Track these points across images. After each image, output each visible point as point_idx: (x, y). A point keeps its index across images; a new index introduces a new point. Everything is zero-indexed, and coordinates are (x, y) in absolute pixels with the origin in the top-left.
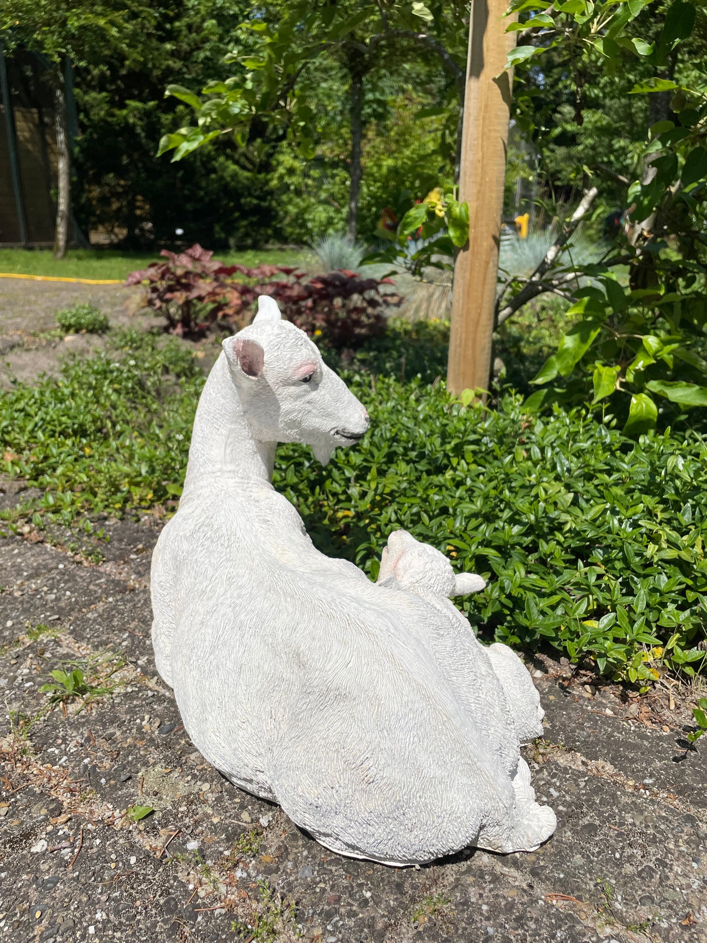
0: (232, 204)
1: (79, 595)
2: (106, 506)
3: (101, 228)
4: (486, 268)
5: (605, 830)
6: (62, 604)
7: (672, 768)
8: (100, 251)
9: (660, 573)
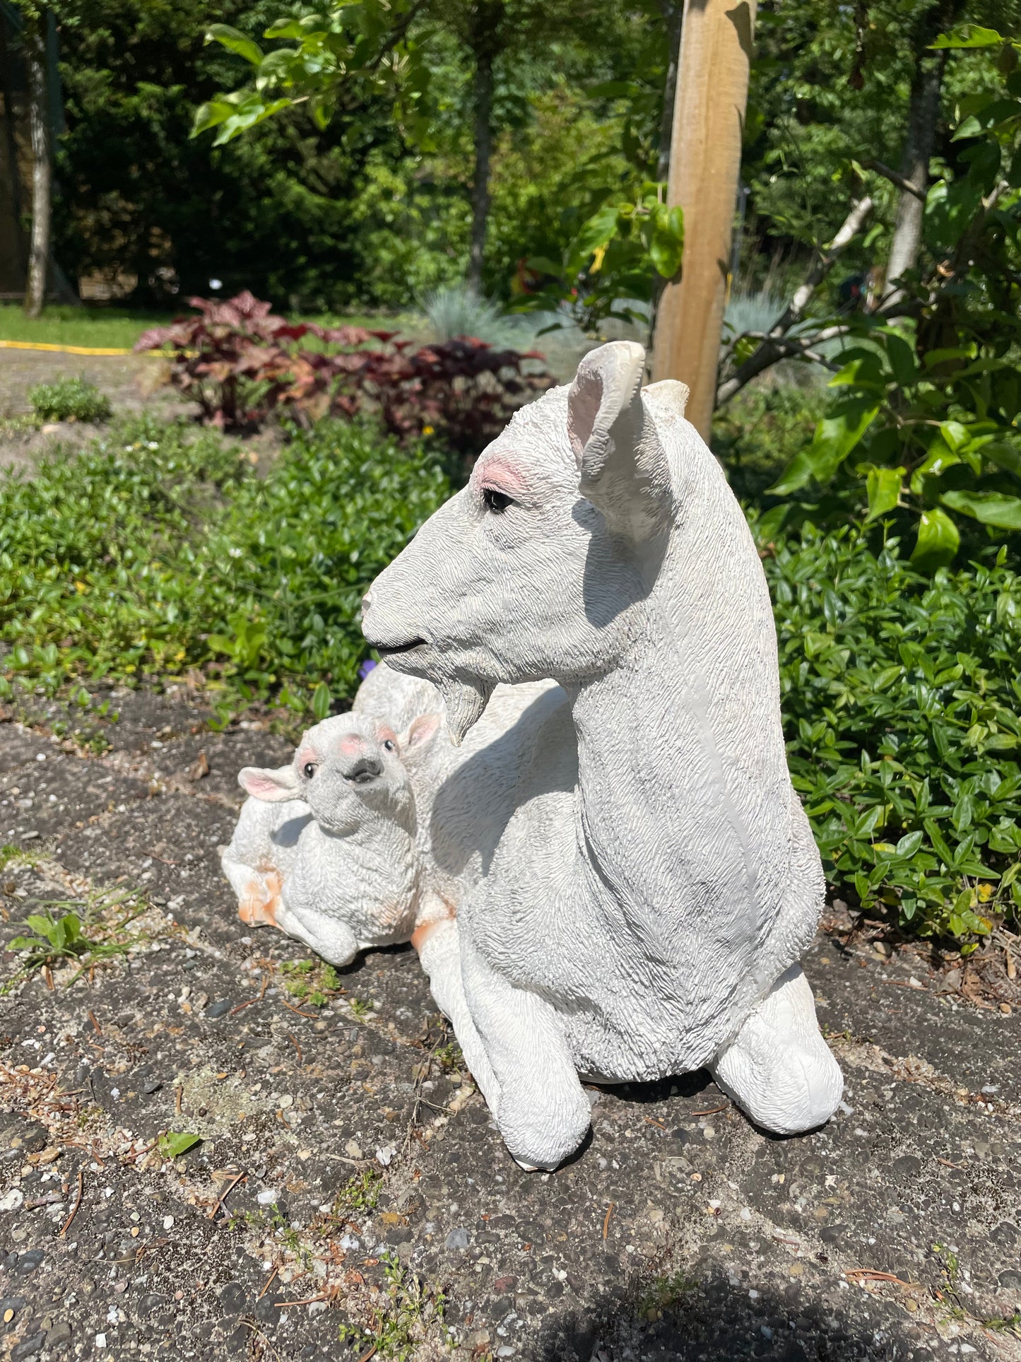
0: (294, 245)
1: (71, 801)
2: (112, 670)
3: (98, 276)
4: (707, 311)
5: (932, 1166)
6: (44, 815)
8: (95, 309)
9: (989, 771)
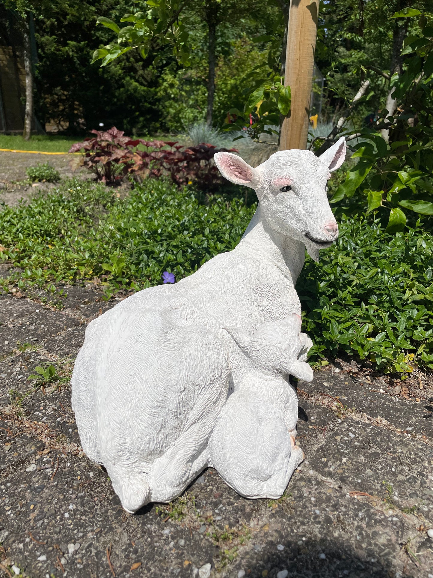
0: (134, 107)
1: (50, 327)
2: (64, 278)
3: (52, 122)
4: (301, 128)
5: (384, 455)
6: (39, 332)
7: (423, 422)
8: (52, 136)
9: (413, 309)
